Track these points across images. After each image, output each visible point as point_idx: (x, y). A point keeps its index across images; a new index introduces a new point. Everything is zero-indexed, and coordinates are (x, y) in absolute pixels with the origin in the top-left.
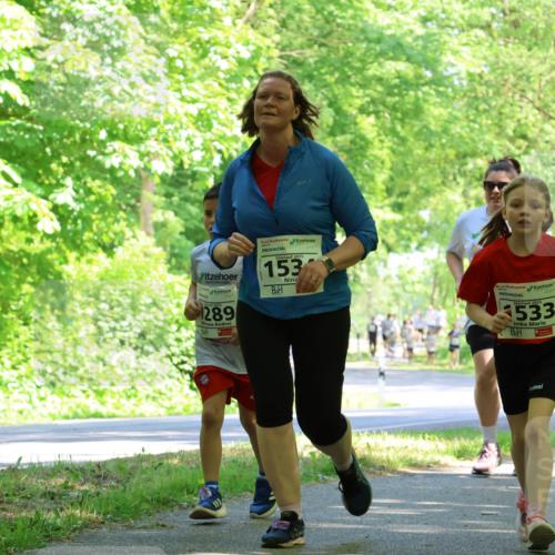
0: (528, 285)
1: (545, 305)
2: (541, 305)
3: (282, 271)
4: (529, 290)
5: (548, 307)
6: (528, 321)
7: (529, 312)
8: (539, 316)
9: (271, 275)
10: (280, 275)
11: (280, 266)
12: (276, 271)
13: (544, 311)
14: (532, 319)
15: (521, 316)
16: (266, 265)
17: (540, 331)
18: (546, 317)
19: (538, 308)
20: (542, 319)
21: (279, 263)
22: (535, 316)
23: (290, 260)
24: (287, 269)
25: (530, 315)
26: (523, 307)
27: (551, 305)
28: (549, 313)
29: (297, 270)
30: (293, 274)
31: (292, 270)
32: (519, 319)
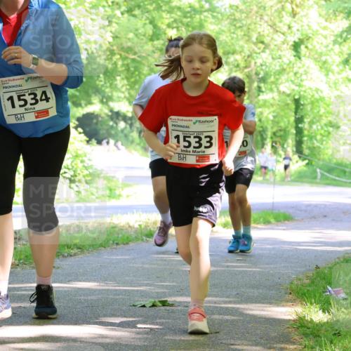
0: (194, 119)
1: (206, 137)
2: (203, 137)
3: (22, 103)
4: (194, 123)
5: (208, 139)
6: (191, 149)
7: (193, 141)
8: (200, 146)
9: (13, 106)
10: (21, 106)
11: (19, 100)
12: (17, 103)
13: (204, 142)
14: (194, 147)
15: (187, 144)
16: (8, 100)
17: (200, 158)
18: (206, 147)
19: (200, 139)
20: (202, 148)
21: (19, 97)
22: (197, 145)
23: (27, 94)
24: (26, 102)
25: (194, 144)
26: (190, 137)
27: (211, 138)
28: (208, 144)
29: (34, 101)
30: (31, 104)
31: (30, 101)
32: (185, 147)
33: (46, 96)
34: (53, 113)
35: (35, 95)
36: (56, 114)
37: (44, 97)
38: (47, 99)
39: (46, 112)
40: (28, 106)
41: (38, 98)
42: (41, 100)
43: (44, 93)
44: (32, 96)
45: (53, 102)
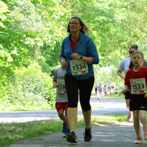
0: (137, 79)
1: (141, 85)
3: (77, 68)
4: (137, 81)
5: (142, 85)
6: (137, 89)
7: (138, 86)
8: (140, 88)
9: (74, 69)
10: (77, 69)
11: (76, 67)
12: (76, 68)
13: (141, 86)
15: (136, 88)
16: (73, 67)
17: (141, 92)
21: (76, 66)
22: (139, 88)
23: (79, 66)
24: (78, 68)
25: (138, 87)
26: (136, 85)
27: (143, 85)
28: (143, 87)
29: (81, 68)
30: (80, 69)
31: (80, 68)
32: (135, 89)
33: (85, 66)
34: (87, 72)
35: (81, 66)
36: (88, 72)
37: (84, 67)
38: (85, 67)
39: (85, 71)
40: (79, 69)
41: (82, 67)
42: (83, 68)
43: (84, 65)
44: (80, 66)
45: (87, 68)
